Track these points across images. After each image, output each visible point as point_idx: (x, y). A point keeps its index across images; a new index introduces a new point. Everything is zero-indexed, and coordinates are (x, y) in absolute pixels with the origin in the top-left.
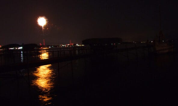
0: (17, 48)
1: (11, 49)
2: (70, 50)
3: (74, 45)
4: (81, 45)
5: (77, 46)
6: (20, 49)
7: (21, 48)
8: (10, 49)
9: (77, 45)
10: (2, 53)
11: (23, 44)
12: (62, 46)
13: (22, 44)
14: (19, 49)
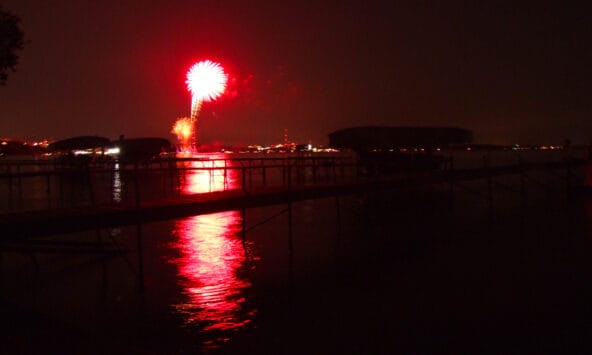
0: (100, 153)
1: (80, 155)
2: (284, 166)
3: (299, 147)
4: (324, 148)
5: (311, 151)
6: (113, 154)
7: (115, 151)
8: (77, 153)
9: (310, 147)
10: (52, 168)
11: (122, 137)
12: (256, 149)
13: (118, 138)
14: (106, 153)
